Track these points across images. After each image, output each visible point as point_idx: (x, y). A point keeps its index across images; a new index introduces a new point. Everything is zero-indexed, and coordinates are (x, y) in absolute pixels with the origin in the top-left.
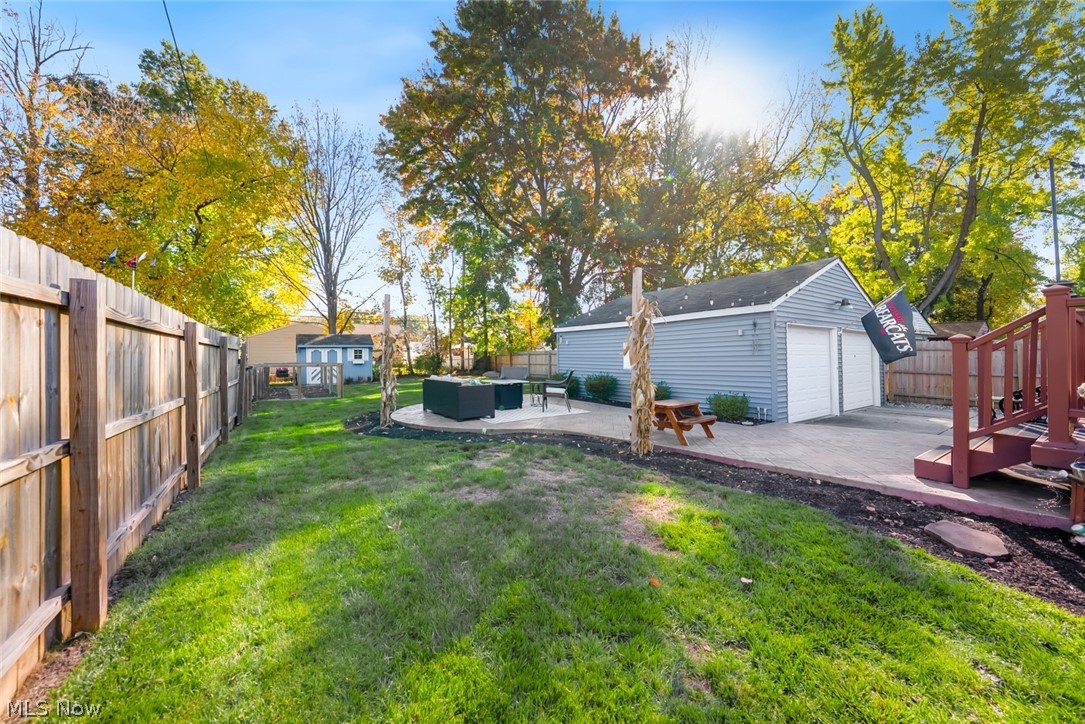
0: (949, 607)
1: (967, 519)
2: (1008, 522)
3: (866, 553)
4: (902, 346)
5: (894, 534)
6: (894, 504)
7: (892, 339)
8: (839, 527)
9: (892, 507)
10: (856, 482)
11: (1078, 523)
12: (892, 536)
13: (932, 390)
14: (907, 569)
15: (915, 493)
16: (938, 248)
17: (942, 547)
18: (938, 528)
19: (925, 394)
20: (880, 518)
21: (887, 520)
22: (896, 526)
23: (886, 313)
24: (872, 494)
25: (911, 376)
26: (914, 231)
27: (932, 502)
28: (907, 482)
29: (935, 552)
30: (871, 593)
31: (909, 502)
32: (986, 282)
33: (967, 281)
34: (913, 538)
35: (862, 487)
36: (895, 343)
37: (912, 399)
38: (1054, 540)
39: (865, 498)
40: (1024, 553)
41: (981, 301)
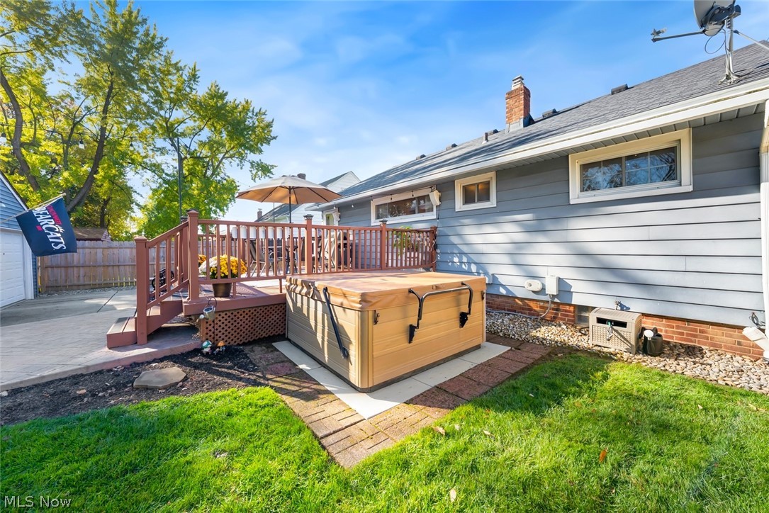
0: (182, 430)
1: (154, 365)
2: (174, 355)
3: (104, 433)
4: (57, 244)
5: (112, 402)
6: (100, 377)
7: (49, 236)
8: (60, 427)
9: (99, 381)
10: (56, 374)
11: (204, 341)
12: (112, 405)
13: (81, 278)
14: (142, 423)
15: (114, 361)
16: (75, 171)
17: (150, 391)
18: (143, 379)
19: (76, 283)
20: (94, 395)
21: (100, 394)
22: (111, 395)
23: (45, 214)
24: (76, 379)
25: (63, 269)
26: (55, 151)
27: (127, 363)
28: (104, 355)
29: (149, 398)
30: (130, 464)
31: (111, 370)
32: (106, 202)
33: (93, 199)
34: (128, 397)
35: (63, 377)
36: (51, 240)
37: (64, 288)
38: (197, 356)
39: (71, 385)
40: (190, 370)
41: (103, 215)
